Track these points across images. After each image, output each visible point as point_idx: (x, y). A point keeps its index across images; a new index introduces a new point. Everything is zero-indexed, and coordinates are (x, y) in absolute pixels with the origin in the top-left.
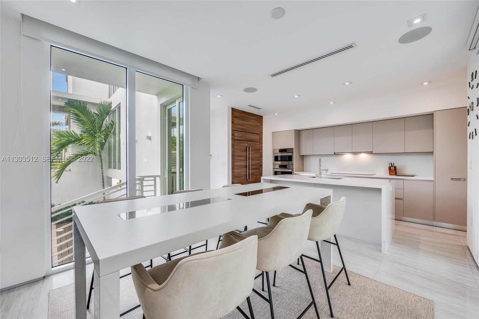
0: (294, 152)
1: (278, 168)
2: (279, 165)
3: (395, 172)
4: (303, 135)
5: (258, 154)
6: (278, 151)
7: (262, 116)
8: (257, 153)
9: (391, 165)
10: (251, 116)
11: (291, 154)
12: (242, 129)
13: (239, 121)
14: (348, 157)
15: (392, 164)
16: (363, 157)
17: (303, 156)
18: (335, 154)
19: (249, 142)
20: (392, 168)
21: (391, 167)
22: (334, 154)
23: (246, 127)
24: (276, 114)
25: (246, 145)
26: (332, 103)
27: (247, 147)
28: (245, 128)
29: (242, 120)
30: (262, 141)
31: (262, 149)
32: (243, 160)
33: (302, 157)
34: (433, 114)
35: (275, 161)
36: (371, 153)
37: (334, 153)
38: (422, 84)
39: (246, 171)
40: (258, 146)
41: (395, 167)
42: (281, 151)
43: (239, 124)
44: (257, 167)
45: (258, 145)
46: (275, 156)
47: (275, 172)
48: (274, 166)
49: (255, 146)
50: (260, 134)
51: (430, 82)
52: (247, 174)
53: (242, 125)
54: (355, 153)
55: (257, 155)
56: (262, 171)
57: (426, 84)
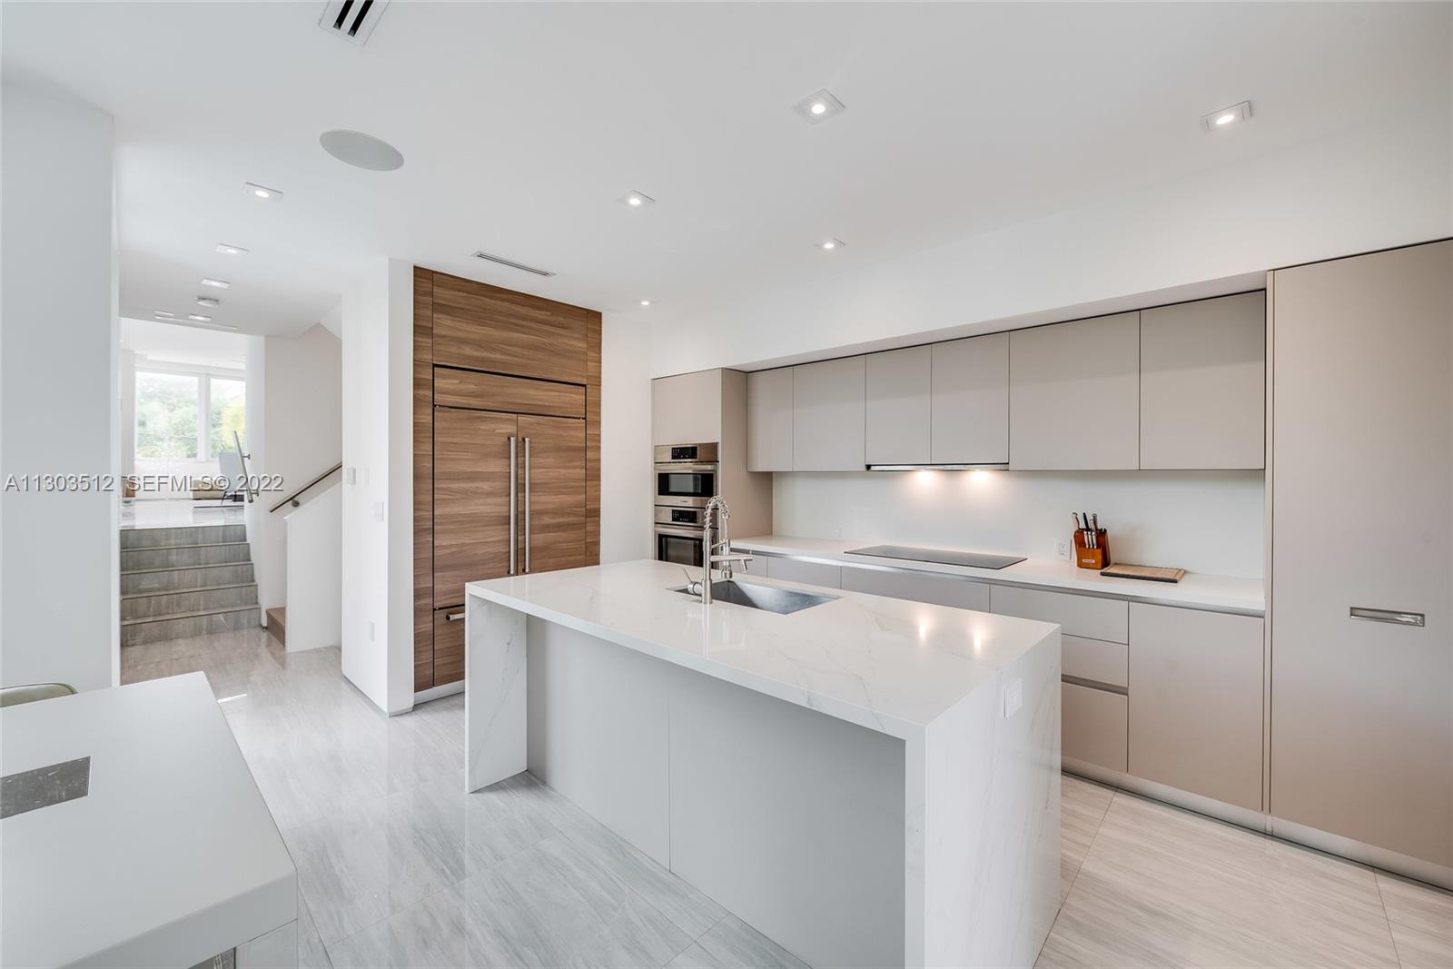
0: (720, 459)
1: (669, 520)
2: (673, 511)
3: (1100, 557)
4: (763, 390)
5: (574, 468)
6: (668, 457)
7: (601, 313)
8: (571, 461)
9: (1083, 525)
10: (539, 308)
11: (709, 467)
12: (483, 360)
13: (464, 326)
14: (925, 481)
15: (1090, 518)
16: (981, 481)
17: (770, 474)
18: (873, 468)
19: (521, 418)
20: (1090, 538)
21: (1084, 529)
22: (864, 469)
23: (503, 353)
24: (645, 303)
25: (511, 429)
26: (829, 246)
27: (509, 439)
28: (498, 356)
29: (483, 325)
30: (599, 414)
31: (599, 448)
32: (491, 494)
33: (766, 480)
34: (1265, 289)
35: (659, 494)
36: (1003, 466)
37: (868, 467)
38: (1207, 124)
39: (506, 537)
40: (573, 433)
41: (1101, 534)
42: (681, 453)
43: (463, 341)
44: (571, 519)
45: (576, 429)
46: (659, 474)
47: (659, 535)
48: (656, 515)
49: (561, 436)
50: (589, 386)
51: (1248, 110)
52: (510, 552)
53: (479, 344)
54: (952, 468)
55: (572, 470)
56: (597, 533)
57: (1225, 119)
